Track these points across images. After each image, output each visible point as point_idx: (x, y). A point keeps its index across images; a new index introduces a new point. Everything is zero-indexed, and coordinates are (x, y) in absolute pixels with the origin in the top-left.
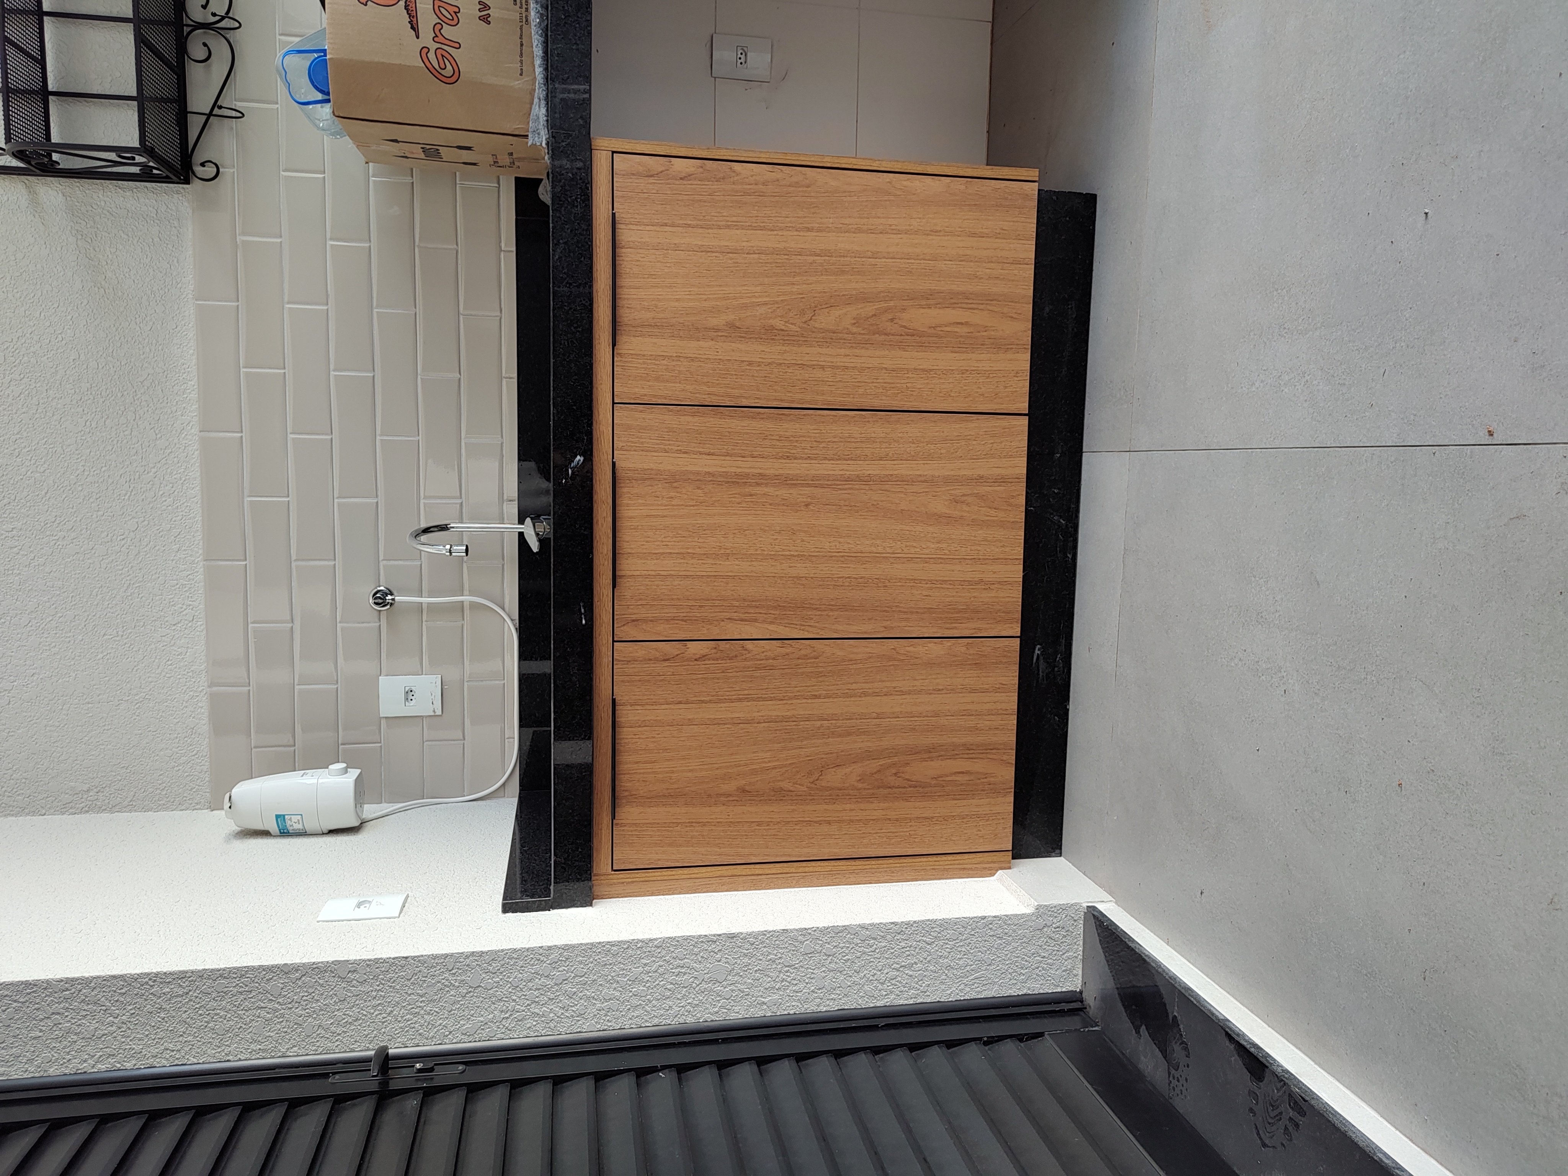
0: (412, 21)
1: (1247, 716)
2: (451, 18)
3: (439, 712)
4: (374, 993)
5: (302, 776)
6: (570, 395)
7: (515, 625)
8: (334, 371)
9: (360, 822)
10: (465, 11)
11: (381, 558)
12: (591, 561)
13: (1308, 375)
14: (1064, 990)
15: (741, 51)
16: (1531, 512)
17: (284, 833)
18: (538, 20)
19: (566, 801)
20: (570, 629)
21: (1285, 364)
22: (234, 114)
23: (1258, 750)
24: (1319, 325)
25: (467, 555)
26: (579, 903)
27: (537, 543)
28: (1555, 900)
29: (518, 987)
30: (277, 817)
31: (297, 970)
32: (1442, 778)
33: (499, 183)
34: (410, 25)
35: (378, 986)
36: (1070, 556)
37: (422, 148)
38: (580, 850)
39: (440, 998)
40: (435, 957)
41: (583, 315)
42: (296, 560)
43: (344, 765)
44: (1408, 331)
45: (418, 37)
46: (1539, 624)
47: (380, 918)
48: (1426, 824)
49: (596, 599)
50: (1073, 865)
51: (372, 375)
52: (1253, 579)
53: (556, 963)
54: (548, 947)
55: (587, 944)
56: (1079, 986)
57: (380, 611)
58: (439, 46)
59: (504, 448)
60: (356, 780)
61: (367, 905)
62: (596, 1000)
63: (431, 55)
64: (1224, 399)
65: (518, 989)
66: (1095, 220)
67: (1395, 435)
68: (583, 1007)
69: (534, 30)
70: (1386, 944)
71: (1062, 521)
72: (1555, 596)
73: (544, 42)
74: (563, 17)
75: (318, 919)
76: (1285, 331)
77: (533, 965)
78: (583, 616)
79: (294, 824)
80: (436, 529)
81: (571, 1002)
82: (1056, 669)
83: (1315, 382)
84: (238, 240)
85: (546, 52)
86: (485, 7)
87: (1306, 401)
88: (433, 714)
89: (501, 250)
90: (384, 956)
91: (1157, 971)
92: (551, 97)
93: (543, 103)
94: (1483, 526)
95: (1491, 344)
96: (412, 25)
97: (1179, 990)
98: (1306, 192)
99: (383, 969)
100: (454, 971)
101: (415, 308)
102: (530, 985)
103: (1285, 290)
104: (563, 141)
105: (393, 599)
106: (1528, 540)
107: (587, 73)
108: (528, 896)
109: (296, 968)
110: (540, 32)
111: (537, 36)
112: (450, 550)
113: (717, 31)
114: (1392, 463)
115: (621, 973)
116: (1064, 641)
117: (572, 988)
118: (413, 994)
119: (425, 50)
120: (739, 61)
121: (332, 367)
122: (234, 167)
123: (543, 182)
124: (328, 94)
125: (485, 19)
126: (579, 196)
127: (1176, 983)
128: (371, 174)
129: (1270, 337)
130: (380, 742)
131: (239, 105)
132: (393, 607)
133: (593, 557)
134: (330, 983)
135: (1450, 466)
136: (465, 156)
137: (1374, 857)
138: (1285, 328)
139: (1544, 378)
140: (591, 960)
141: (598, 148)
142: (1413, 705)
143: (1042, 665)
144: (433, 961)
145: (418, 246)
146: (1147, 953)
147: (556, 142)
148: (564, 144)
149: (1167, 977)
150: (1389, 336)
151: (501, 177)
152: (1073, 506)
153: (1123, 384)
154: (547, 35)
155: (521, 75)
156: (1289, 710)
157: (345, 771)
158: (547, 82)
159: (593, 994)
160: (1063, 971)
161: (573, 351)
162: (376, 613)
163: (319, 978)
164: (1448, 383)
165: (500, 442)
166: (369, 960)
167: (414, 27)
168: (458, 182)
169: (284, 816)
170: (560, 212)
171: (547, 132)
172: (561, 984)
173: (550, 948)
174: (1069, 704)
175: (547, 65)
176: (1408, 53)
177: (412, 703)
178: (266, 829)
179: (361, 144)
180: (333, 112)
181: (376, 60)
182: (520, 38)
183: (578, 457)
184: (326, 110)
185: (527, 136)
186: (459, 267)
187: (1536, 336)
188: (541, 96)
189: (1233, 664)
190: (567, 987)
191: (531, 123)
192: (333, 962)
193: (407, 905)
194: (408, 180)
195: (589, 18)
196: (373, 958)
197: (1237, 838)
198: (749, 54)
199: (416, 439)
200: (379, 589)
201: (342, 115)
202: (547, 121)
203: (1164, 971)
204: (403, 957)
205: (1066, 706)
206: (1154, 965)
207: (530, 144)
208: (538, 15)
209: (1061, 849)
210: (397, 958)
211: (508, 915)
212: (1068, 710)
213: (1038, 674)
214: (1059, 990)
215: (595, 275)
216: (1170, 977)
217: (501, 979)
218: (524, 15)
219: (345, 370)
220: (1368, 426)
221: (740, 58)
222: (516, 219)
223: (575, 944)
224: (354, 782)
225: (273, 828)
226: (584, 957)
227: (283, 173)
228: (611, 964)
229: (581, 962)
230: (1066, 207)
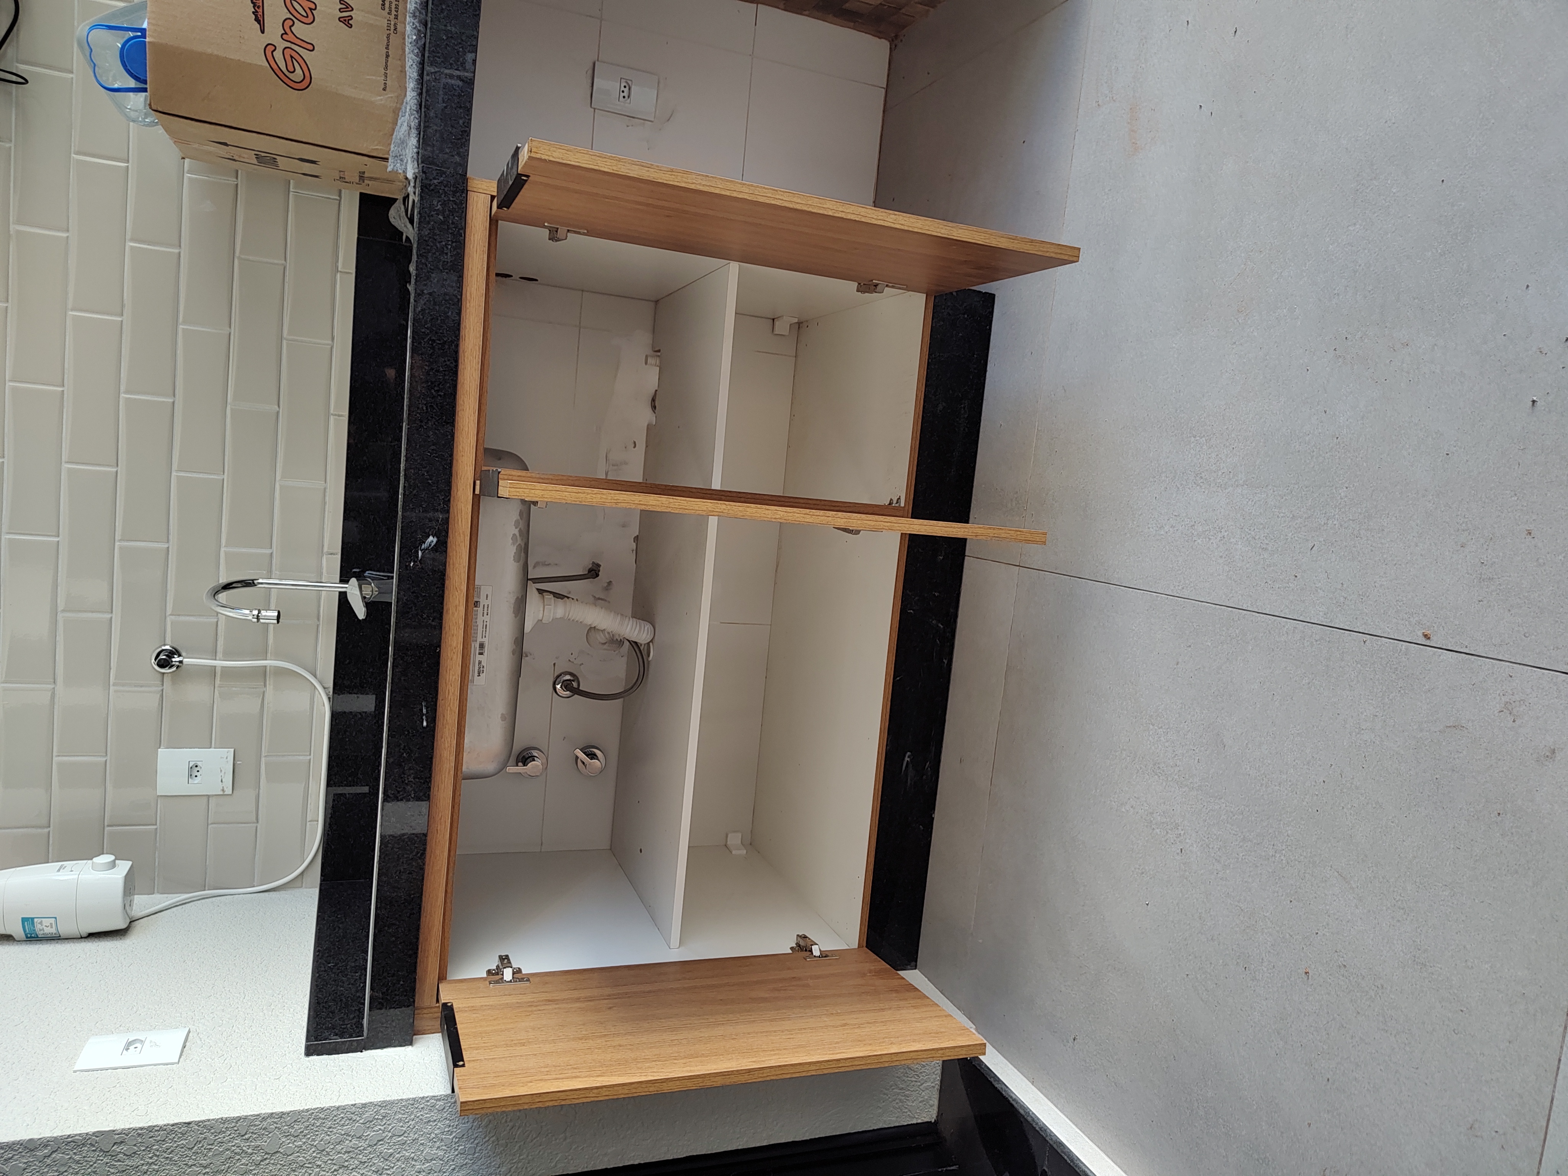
0: (257, 12)
1: (1138, 866)
2: (305, 15)
3: (229, 791)
4: (145, 1168)
5: (59, 870)
6: (425, 468)
7: (327, 695)
8: (125, 393)
9: (128, 921)
10: (323, 9)
11: (169, 612)
12: (438, 655)
13: (1226, 531)
14: (919, 1121)
15: (625, 84)
16: (1470, 724)
17: (31, 937)
18: (414, 37)
19: (389, 928)
20: (408, 731)
21: (1199, 514)
22: (14, 78)
23: (1147, 904)
24: (1241, 482)
25: (278, 622)
26: (397, 1042)
27: (364, 609)
28: (1476, 1126)
29: (324, 1150)
30: (24, 920)
31: (46, 1146)
32: (1354, 976)
33: (340, 196)
34: (254, 17)
35: (151, 1158)
36: (946, 661)
37: (255, 154)
38: (402, 983)
39: (229, 1167)
40: (224, 1121)
41: (447, 377)
42: (63, 611)
43: (112, 858)
44: (1343, 510)
45: (263, 32)
46: (1472, 840)
47: (155, 1065)
48: (1334, 1019)
49: (440, 697)
50: (929, 980)
51: (171, 400)
52: (1151, 727)
53: (371, 1122)
54: (362, 1104)
55: (409, 1099)
56: (934, 1116)
57: (163, 674)
58: (289, 45)
59: (327, 494)
60: (126, 877)
61: (138, 1045)
62: (416, 1161)
63: (278, 55)
64: (1128, 535)
65: (324, 1153)
66: (992, 321)
67: (1321, 613)
68: (400, 1170)
69: (408, 48)
70: (1282, 1133)
71: (940, 625)
72: (1492, 815)
73: (420, 63)
74: (445, 38)
75: (75, 1069)
76: (1202, 480)
77: (343, 1125)
78: (424, 717)
79: (45, 927)
80: (240, 585)
81: (387, 1165)
82: (924, 777)
83: (1232, 540)
84: (11, 229)
85: (421, 75)
86: (348, 8)
87: (1221, 557)
88: (221, 793)
89: (338, 271)
90: (161, 1123)
91: (1026, 1120)
92: (425, 127)
93: (414, 132)
94: (1415, 727)
95: (1435, 544)
96: (256, 16)
97: (1050, 1145)
98: (1235, 343)
99: (159, 1138)
100: (246, 1136)
101: (230, 327)
102: (339, 1147)
103: (1204, 439)
104: (435, 179)
105: (181, 662)
106: (1464, 752)
107: (468, 105)
108: (336, 1035)
109: (44, 1143)
110: (416, 51)
111: (411, 55)
112: (258, 616)
113: (599, 59)
114: (1317, 641)
115: (446, 1130)
116: (934, 749)
117: (389, 1149)
118: (194, 1165)
119: (271, 48)
120: (622, 95)
121: (122, 388)
122: (11, 141)
123: (396, 205)
124: (145, 82)
125: (347, 21)
126: (450, 243)
127: (1047, 1136)
128: (186, 169)
129: (1184, 483)
130: (156, 825)
131: (23, 69)
132: (179, 669)
133: (440, 651)
134: (89, 1159)
135: (1382, 658)
136: (307, 168)
137: (1273, 1041)
138: (1201, 478)
139: (1492, 591)
140: (413, 1117)
141: (475, 190)
142: (1326, 895)
143: (911, 773)
144: (222, 1126)
145: (239, 258)
146: (1014, 1097)
147: (426, 179)
148: (435, 181)
149: (1037, 1128)
150: (1320, 511)
151: (343, 191)
152: (952, 611)
153: (1015, 496)
154: (423, 55)
155: (384, 89)
156: (1185, 870)
157: (113, 865)
158: (421, 108)
159: (413, 1155)
160: (920, 1102)
161: (432, 417)
162: (159, 676)
163: (75, 1153)
164: (1385, 573)
165: (323, 488)
166: (141, 1129)
167: (259, 19)
168: (291, 189)
169: (33, 919)
170: (427, 258)
171: (416, 165)
172: (375, 1145)
173: (364, 1105)
174: (934, 813)
175: (422, 89)
176: (1358, 226)
177: (197, 780)
178: (8, 933)
179: (178, 139)
180: (150, 105)
181: (209, 51)
182: (387, 48)
183: (431, 538)
184: (138, 101)
185: (387, 159)
186: (286, 285)
187: (1485, 547)
188: (413, 124)
189: (1123, 810)
190: (382, 1148)
191: (392, 146)
192: (94, 1133)
193: (188, 1044)
194: (232, 181)
195: (474, 43)
196: (146, 1125)
197: (1119, 990)
198: (632, 89)
199: (220, 477)
200: (164, 648)
201: (160, 109)
202: (418, 153)
203: (1033, 1120)
204: (185, 1123)
205: (932, 815)
206: (1022, 1112)
207: (389, 169)
208: (415, 31)
209: (916, 961)
210: (177, 1124)
211: (311, 1058)
212: (933, 818)
213: (907, 782)
214: (914, 1122)
215: (462, 333)
216: (1041, 1128)
217: (304, 1143)
218: (392, 23)
219: (138, 393)
220: (1291, 598)
221: (623, 92)
222: (358, 238)
223: (394, 1100)
224: (124, 879)
225: (17, 930)
226: (404, 1114)
227: (74, 156)
228: (435, 1121)
229: (400, 1120)
230: (965, 304)
